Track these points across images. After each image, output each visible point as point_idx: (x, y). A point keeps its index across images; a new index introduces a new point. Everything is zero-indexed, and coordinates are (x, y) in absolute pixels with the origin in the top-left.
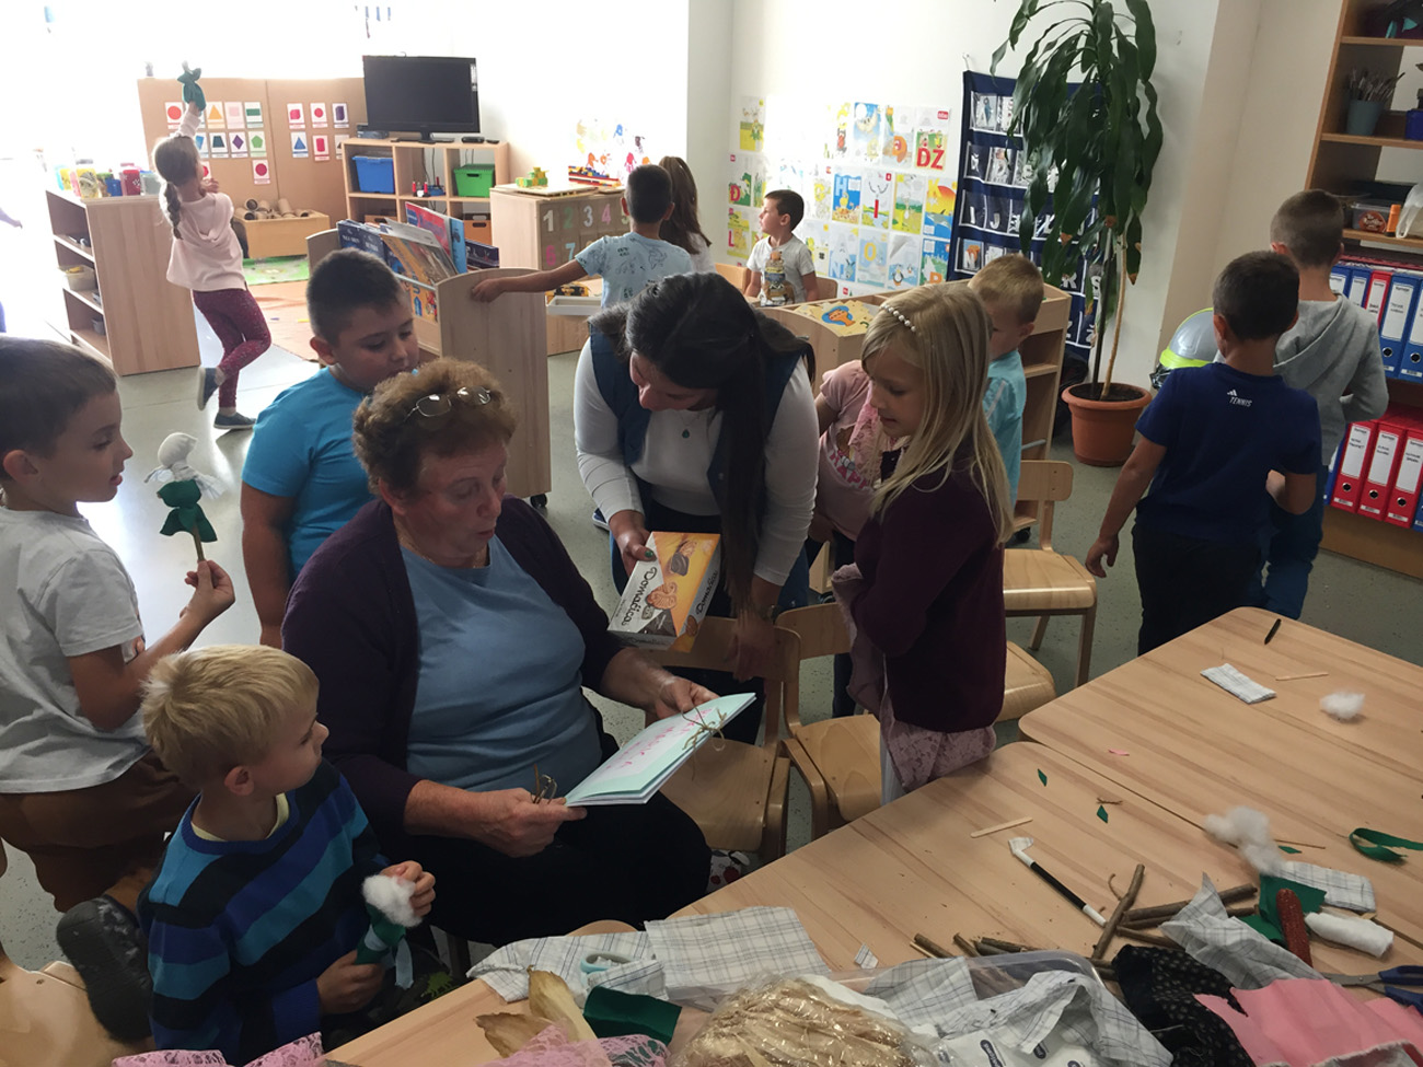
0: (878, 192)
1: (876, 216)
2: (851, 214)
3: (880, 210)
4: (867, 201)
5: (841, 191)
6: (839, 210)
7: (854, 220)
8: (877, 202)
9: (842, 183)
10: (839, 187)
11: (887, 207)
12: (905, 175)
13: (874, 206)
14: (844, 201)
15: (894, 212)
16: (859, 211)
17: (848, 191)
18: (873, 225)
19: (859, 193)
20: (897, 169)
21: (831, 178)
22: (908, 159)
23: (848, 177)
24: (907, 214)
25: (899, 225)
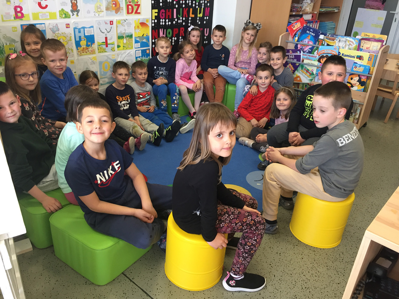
0: (106, 32)
1: (107, 46)
2: (90, 49)
3: (109, 42)
4: (99, 39)
5: (80, 37)
6: (80, 49)
7: (93, 52)
8: (106, 38)
9: (80, 32)
10: (78, 35)
11: (113, 39)
12: (121, 20)
13: (104, 41)
14: (83, 43)
15: (117, 41)
16: (95, 46)
17: (85, 36)
18: (105, 52)
19: (93, 35)
20: (115, 18)
21: (71, 31)
22: (121, 11)
23: (84, 28)
24: (125, 41)
25: (122, 48)
